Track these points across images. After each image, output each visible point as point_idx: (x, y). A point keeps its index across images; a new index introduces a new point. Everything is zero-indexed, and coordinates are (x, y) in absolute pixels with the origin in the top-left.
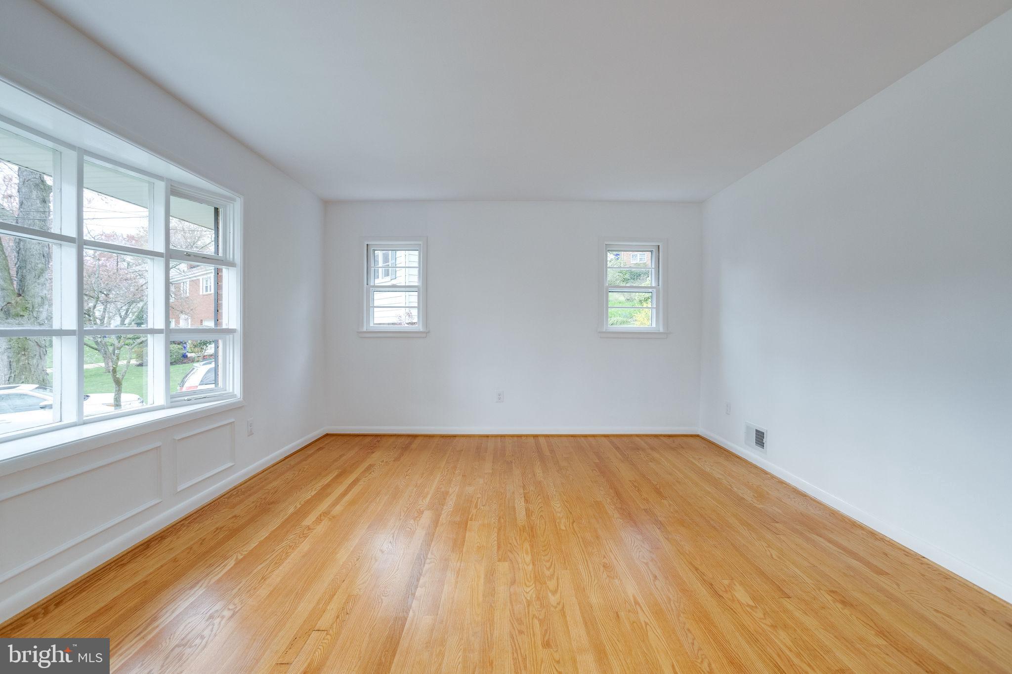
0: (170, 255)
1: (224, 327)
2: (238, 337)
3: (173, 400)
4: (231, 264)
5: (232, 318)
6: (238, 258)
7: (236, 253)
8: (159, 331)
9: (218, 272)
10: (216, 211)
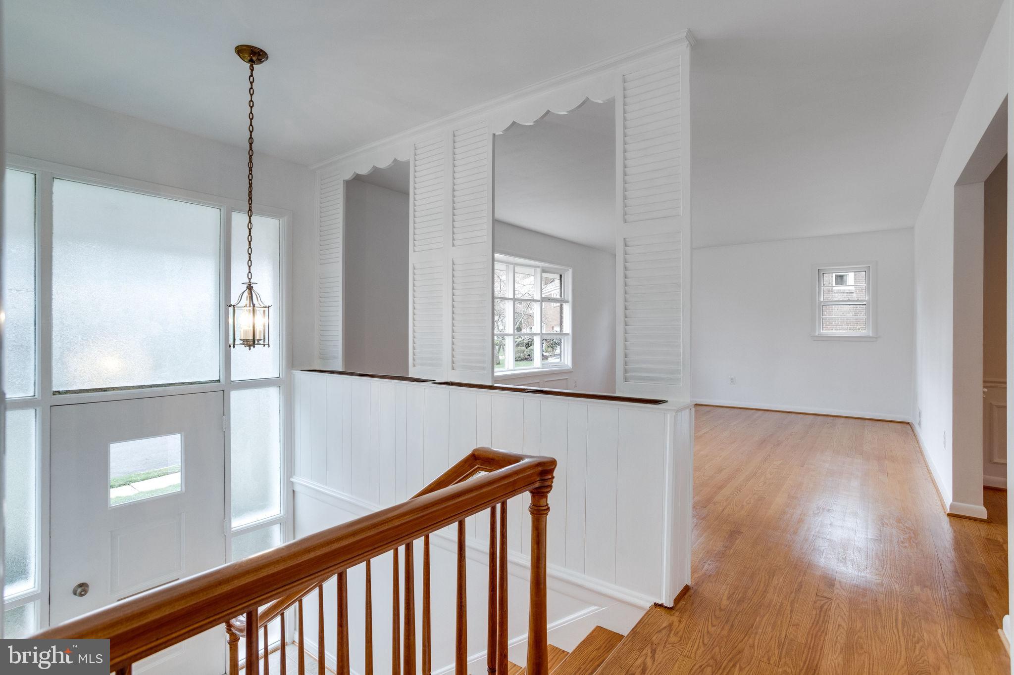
0: (543, 300)
1: (564, 332)
2: (570, 337)
3: (543, 366)
4: (567, 302)
5: (567, 328)
6: (570, 298)
7: (570, 297)
8: (538, 334)
9: (561, 306)
10: (561, 276)
